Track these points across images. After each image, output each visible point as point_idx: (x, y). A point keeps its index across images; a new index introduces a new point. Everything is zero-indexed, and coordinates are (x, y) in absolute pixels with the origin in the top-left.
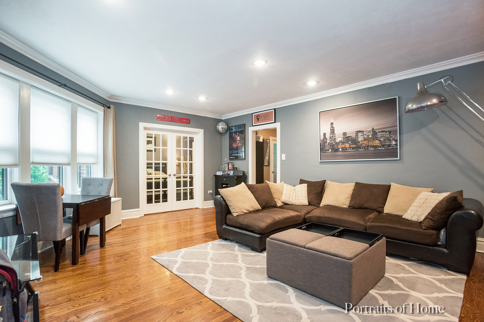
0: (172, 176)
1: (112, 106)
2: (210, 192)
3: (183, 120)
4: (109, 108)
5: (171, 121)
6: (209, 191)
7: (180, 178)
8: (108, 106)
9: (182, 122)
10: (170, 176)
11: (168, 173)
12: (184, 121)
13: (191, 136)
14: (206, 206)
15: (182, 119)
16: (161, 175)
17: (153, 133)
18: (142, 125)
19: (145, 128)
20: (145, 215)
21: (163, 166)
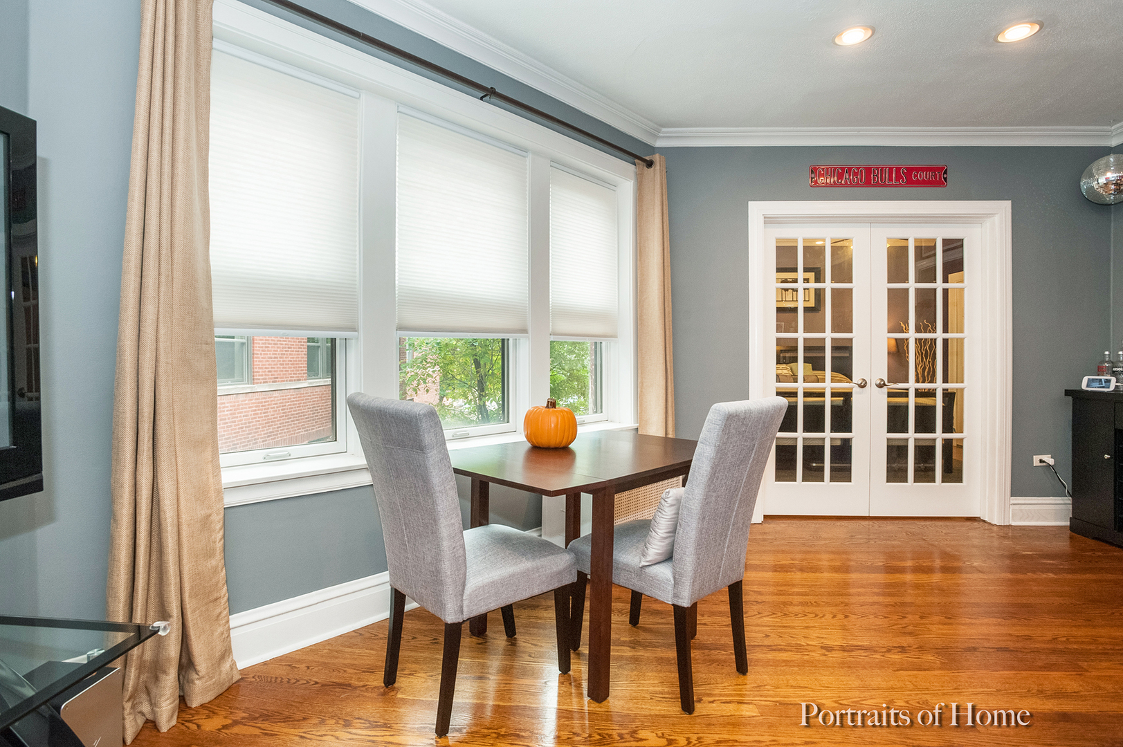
0: (872, 389)
1: (657, 158)
2: (1041, 461)
3: (916, 176)
4: (650, 164)
5: (868, 183)
6: (1036, 460)
7: (906, 395)
8: (647, 158)
9: (910, 182)
10: (863, 387)
11: (857, 376)
12: (923, 176)
13: (953, 233)
14: (1021, 519)
15: (910, 170)
16: (829, 384)
17: (800, 235)
18: (757, 210)
19: (769, 221)
20: (765, 517)
21: (836, 355)
